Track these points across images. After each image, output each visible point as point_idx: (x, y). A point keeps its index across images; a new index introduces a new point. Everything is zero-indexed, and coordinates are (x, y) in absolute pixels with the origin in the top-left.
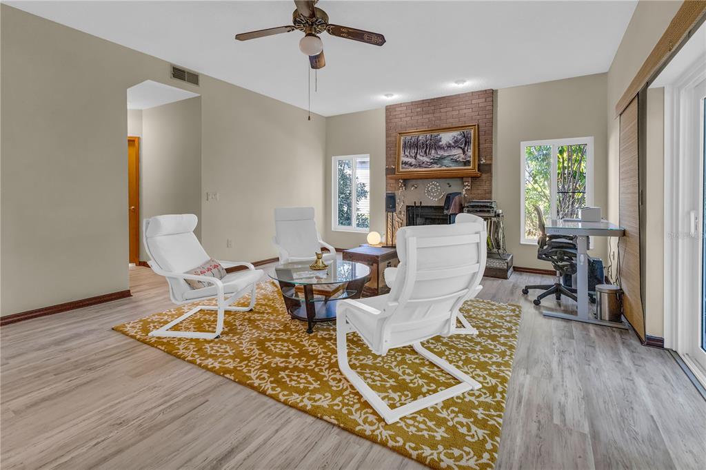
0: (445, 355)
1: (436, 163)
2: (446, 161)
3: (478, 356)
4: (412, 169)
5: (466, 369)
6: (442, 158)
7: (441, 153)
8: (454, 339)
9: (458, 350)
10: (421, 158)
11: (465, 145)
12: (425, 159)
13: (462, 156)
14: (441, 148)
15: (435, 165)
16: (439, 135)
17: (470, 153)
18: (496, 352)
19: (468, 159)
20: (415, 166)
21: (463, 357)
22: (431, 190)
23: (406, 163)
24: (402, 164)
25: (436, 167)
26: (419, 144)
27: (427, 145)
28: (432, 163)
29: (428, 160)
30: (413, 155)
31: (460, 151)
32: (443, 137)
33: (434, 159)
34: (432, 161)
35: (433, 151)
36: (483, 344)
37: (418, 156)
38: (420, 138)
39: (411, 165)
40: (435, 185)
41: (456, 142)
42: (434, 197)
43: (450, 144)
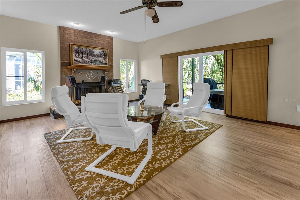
1: (92, 62)
2: (97, 62)
4: (80, 64)
6: (95, 61)
7: (95, 58)
10: (85, 59)
11: (105, 56)
12: (87, 60)
13: (104, 61)
14: (95, 56)
15: (93, 63)
16: (93, 50)
17: (107, 60)
19: (106, 62)
20: (82, 63)
22: (89, 75)
23: (77, 61)
24: (74, 61)
25: (93, 65)
26: (83, 52)
27: (87, 53)
28: (91, 62)
29: (89, 61)
30: (81, 57)
31: (103, 59)
32: (95, 51)
33: (92, 61)
34: (91, 61)
35: (91, 57)
37: (83, 58)
38: (84, 49)
39: (80, 62)
40: (91, 73)
41: (101, 54)
42: (91, 78)
43: (98, 55)
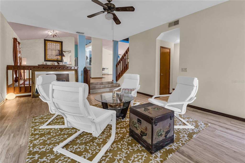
0: (60, 130)
3: (46, 138)
5: (48, 131)
8: (62, 139)
9: (56, 135)
18: (38, 145)
21: (52, 134)
36: (47, 146)
